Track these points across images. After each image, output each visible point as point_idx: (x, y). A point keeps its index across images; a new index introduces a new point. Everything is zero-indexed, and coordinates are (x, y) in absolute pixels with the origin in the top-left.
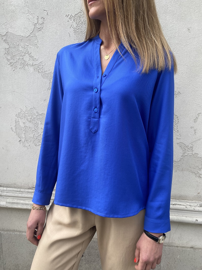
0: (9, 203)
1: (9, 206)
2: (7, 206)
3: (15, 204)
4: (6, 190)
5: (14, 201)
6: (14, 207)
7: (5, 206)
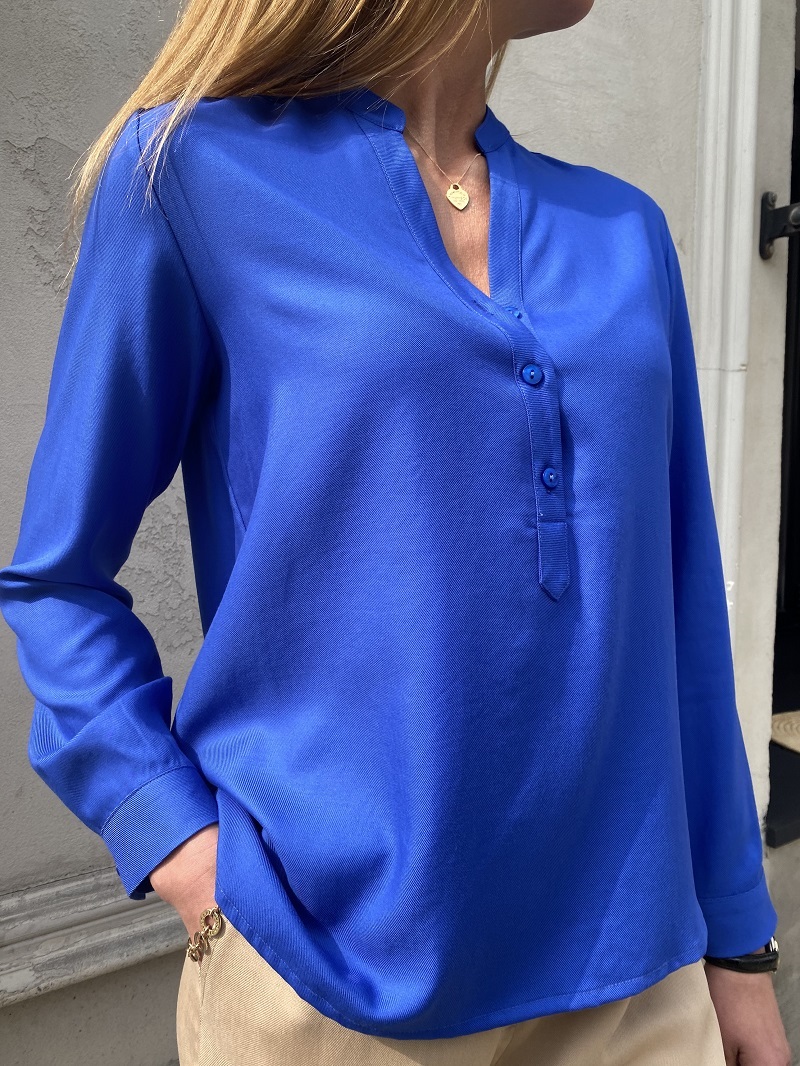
0: (52, 964)
1: (53, 981)
2: (42, 986)
3: (84, 961)
4: (21, 909)
5: (74, 948)
6: (84, 972)
7: (33, 992)
